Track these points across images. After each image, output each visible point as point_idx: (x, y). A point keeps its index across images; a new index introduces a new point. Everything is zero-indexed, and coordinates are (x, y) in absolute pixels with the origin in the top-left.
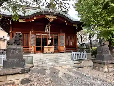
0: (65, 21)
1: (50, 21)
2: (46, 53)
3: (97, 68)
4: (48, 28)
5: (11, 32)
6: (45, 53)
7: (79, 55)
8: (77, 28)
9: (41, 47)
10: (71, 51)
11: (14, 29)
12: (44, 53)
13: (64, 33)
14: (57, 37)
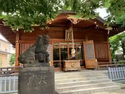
0: (95, 23)
1: (74, 23)
2: (70, 71)
4: (69, 34)
5: (17, 41)
6: (67, 71)
7: (119, 72)
8: (108, 33)
9: (59, 62)
10: (106, 67)
11: (22, 37)
12: (65, 72)
13: (93, 41)
14: (82, 46)
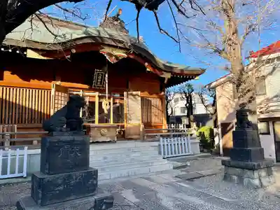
0: (146, 64)
1: (111, 61)
2: (97, 142)
3: (235, 178)
4: (100, 77)
6: (93, 142)
13: (140, 93)
